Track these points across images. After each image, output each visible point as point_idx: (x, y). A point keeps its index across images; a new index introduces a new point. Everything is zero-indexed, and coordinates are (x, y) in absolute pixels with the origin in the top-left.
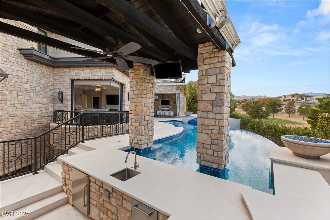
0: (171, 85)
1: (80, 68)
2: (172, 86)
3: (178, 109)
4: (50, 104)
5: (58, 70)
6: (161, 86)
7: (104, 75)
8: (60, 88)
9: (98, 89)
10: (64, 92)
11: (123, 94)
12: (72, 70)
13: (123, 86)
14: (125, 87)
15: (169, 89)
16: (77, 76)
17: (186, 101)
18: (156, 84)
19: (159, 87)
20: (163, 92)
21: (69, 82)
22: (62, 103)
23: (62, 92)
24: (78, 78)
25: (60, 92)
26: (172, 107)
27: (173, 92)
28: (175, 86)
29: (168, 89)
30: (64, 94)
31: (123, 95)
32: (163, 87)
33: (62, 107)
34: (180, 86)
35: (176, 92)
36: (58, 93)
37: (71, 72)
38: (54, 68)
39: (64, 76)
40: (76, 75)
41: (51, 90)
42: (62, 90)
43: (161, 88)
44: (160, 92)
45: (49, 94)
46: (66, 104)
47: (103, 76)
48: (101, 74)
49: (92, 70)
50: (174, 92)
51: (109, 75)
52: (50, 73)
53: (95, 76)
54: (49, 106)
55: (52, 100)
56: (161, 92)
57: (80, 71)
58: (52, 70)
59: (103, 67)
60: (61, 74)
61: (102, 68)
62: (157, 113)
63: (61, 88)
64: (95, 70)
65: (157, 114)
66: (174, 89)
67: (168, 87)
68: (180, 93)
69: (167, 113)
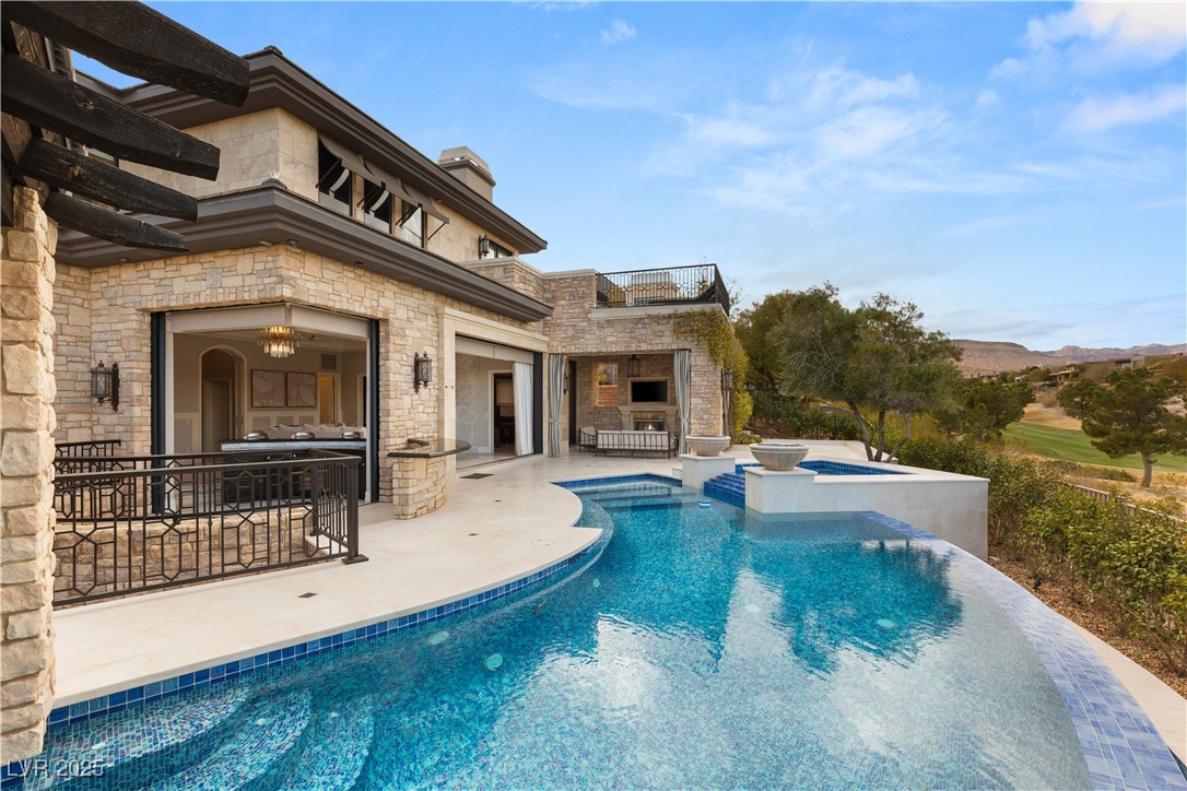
0: (650, 317)
1: (168, 262)
2: (657, 319)
3: (684, 421)
4: (71, 417)
5: (104, 277)
6: (608, 321)
7: (250, 280)
8: (109, 350)
9: (278, 350)
10: (120, 366)
11: (381, 363)
12: (145, 273)
13: (382, 329)
14: (388, 334)
15: (643, 331)
16: (160, 297)
17: (719, 383)
18: (590, 316)
19: (600, 326)
21: (134, 325)
22: (115, 409)
23: (115, 366)
24: (164, 304)
25: (101, 365)
27: (660, 348)
28: (670, 316)
29: (640, 332)
30: (123, 374)
31: (382, 370)
32: (619, 327)
33: (118, 429)
34: (689, 315)
35: (675, 347)
36: (94, 373)
37: (141, 281)
38: (93, 271)
39: (120, 302)
40: (159, 290)
41: (78, 359)
42: (115, 356)
43: (607, 331)
44: (604, 350)
45: (68, 376)
46: (126, 414)
47: (243, 286)
48: (237, 281)
49: (206, 266)
50: (665, 347)
51: (266, 281)
52: (69, 293)
53: (220, 291)
54: (68, 425)
55: (85, 400)
56: (609, 349)
57: (169, 275)
58: (79, 280)
59: (244, 247)
60: (109, 293)
61: (241, 251)
62: (600, 437)
63: (112, 349)
64: (219, 263)
65: (600, 442)
66: (667, 333)
67: (640, 326)
68: (690, 350)
69: (642, 437)
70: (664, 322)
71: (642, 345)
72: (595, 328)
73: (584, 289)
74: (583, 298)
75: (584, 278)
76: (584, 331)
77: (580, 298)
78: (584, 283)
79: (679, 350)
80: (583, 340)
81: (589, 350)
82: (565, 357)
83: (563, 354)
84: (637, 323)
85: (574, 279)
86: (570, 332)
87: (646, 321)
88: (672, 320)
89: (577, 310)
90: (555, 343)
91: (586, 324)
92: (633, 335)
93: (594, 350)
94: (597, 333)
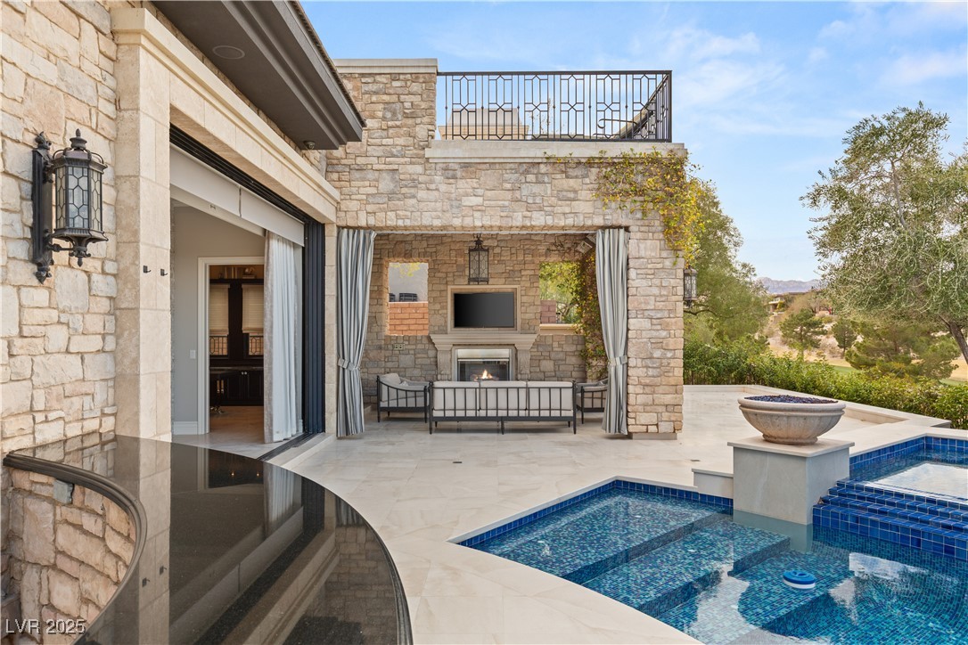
0: (551, 161)
2: (564, 165)
3: (615, 364)
6: (466, 166)
15: (537, 189)
17: (680, 290)
18: (428, 153)
20: (487, 222)
26: (536, 344)
27: (570, 221)
28: (590, 163)
29: (531, 189)
32: (489, 178)
34: (627, 161)
35: (599, 221)
43: (464, 185)
44: (457, 222)
50: (580, 221)
56: (468, 222)
62: (438, 394)
65: (438, 404)
66: (584, 194)
67: (531, 178)
68: (627, 229)
69: (523, 393)
70: (578, 172)
71: (535, 215)
72: (438, 178)
73: (416, 99)
74: (412, 116)
75: (415, 77)
76: (415, 183)
77: (406, 116)
78: (415, 87)
79: (604, 228)
80: (413, 201)
81: (426, 222)
82: (374, 235)
83: (369, 228)
84: (527, 172)
85: (394, 77)
86: (386, 184)
87: (543, 168)
88: (594, 171)
89: (401, 141)
90: (353, 205)
91: (419, 169)
92: (517, 194)
93: (437, 223)
94: (443, 188)
